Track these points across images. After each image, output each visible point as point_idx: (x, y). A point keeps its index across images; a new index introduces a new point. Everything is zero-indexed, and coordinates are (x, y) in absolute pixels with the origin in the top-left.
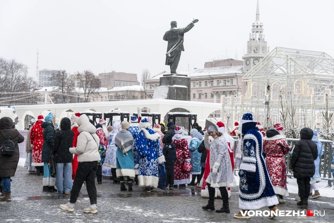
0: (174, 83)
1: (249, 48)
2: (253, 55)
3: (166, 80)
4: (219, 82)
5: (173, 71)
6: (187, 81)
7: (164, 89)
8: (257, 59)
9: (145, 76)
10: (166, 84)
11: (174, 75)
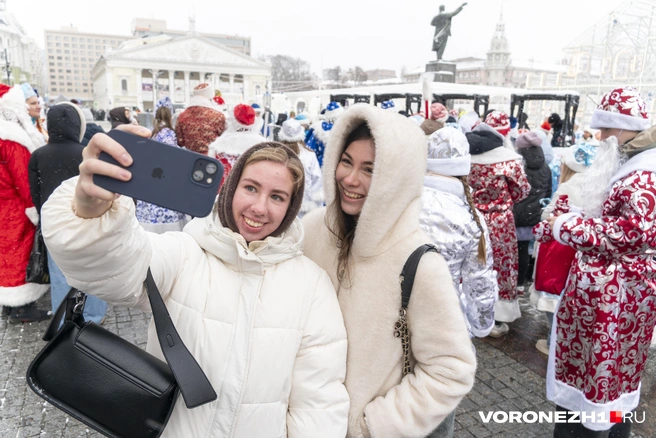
0: (440, 69)
1: (493, 44)
2: (496, 51)
3: (433, 67)
4: (464, 75)
5: (439, 57)
6: (452, 67)
7: (431, 75)
8: (498, 54)
9: (403, 71)
10: (432, 71)
11: (440, 62)
